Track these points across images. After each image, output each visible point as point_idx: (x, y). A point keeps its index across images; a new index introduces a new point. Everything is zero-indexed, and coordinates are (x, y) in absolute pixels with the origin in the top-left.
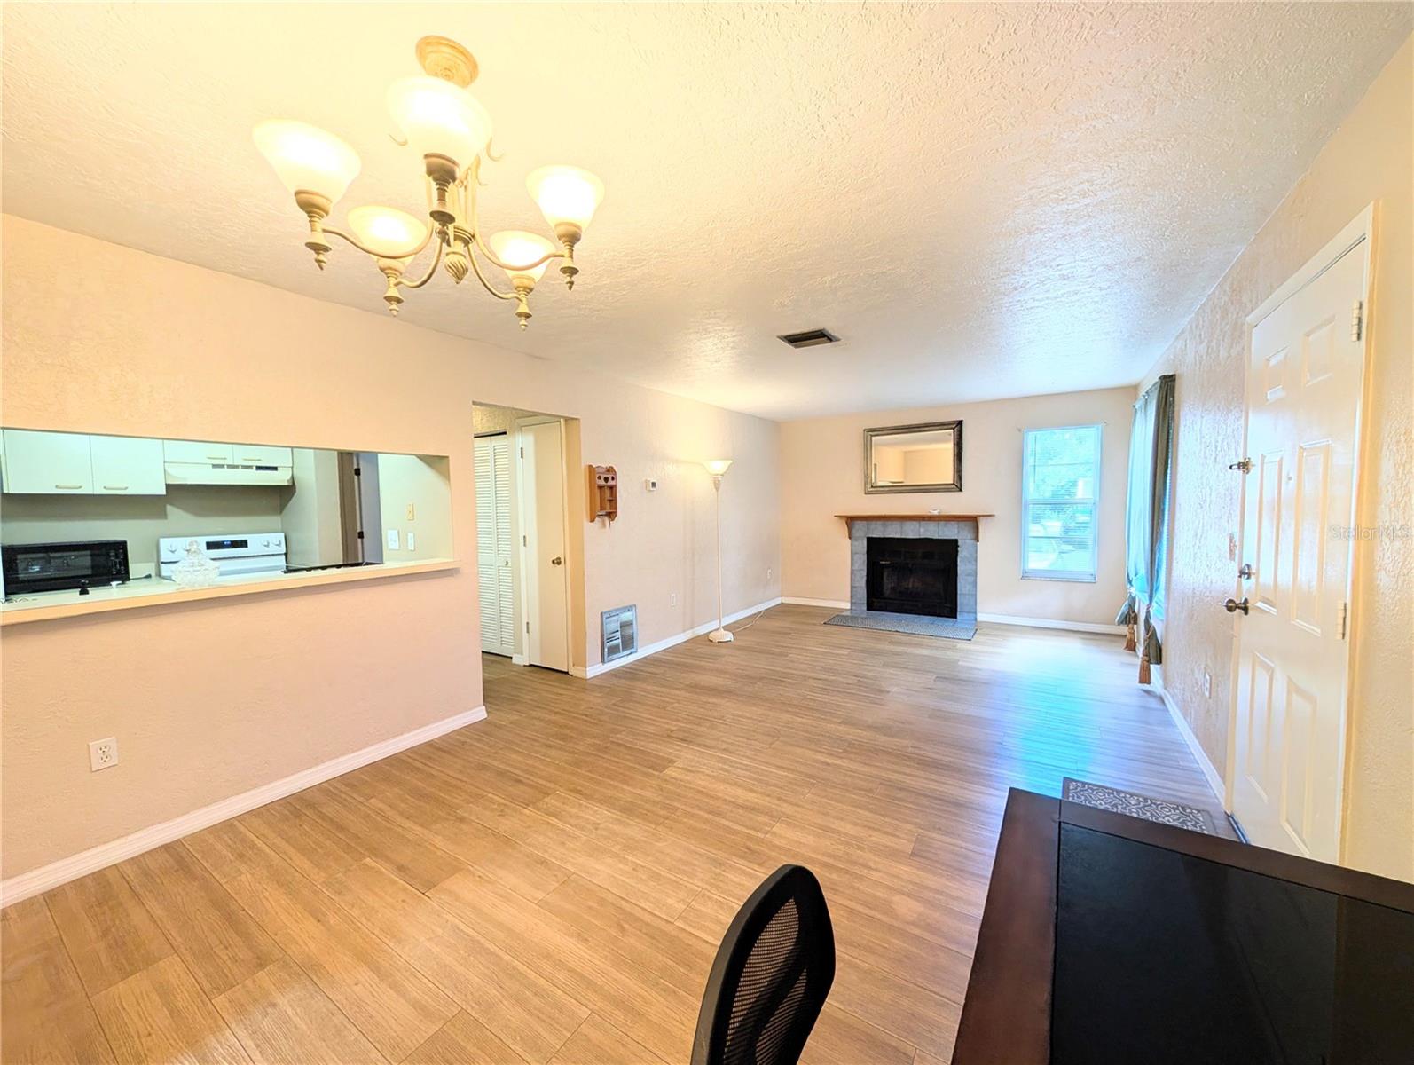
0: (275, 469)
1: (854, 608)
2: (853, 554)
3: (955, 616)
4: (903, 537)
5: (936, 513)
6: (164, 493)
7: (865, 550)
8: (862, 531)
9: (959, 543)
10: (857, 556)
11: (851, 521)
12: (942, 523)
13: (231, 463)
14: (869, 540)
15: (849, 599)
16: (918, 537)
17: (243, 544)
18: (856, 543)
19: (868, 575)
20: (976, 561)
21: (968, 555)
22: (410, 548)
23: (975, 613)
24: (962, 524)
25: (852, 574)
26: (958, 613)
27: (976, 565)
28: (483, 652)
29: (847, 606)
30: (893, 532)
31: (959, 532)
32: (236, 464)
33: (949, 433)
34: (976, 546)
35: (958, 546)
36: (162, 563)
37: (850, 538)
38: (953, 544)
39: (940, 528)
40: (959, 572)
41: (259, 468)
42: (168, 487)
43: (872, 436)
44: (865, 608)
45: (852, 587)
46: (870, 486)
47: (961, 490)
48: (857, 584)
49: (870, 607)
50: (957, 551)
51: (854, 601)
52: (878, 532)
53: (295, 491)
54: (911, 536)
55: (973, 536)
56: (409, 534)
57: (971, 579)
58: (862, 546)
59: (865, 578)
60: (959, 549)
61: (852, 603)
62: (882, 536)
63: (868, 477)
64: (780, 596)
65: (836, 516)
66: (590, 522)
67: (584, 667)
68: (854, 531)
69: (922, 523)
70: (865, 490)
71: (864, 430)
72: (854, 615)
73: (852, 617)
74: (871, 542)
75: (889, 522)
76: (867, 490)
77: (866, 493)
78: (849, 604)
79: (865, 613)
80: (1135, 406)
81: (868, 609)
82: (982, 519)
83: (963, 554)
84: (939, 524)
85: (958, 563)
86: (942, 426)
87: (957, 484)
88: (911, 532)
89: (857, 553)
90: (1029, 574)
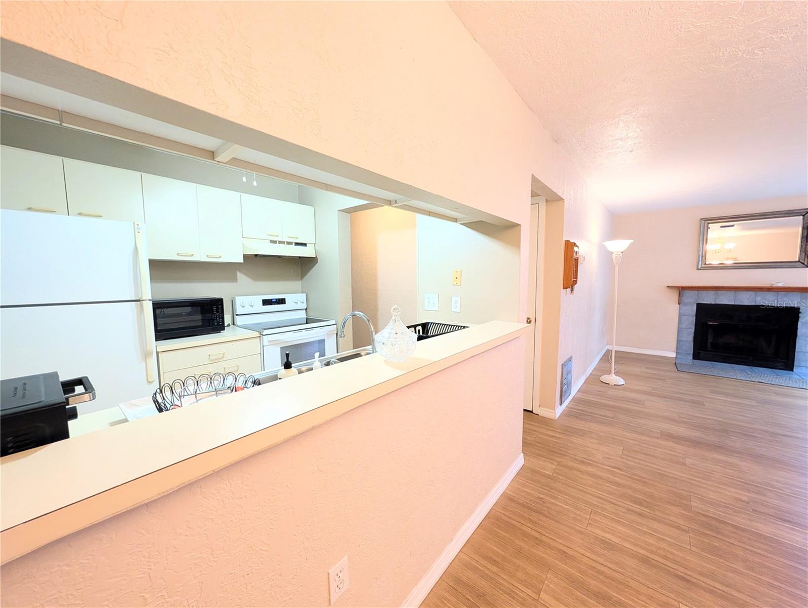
0: (305, 245)
1: (679, 357)
2: (681, 316)
3: (792, 370)
4: (737, 303)
5: (780, 285)
6: (242, 261)
7: (694, 313)
8: (692, 299)
9: (801, 310)
11: (682, 290)
12: (782, 293)
13: (281, 240)
14: (699, 305)
15: (675, 351)
16: (755, 304)
17: (282, 301)
18: (685, 308)
19: (695, 333)
22: (453, 310)
25: (678, 331)
26: (794, 368)
28: (524, 410)
29: (674, 355)
30: (727, 299)
32: (284, 240)
33: (798, 220)
35: (799, 313)
36: (237, 315)
37: (679, 304)
38: (793, 312)
40: (798, 334)
41: (297, 244)
42: (246, 257)
43: (708, 223)
44: (692, 358)
46: (703, 263)
48: (684, 339)
49: (696, 356)
50: (798, 317)
51: (680, 351)
52: (709, 299)
53: (317, 262)
54: (746, 303)
56: (454, 299)
58: (692, 310)
59: (692, 335)
60: (800, 315)
61: (677, 353)
62: (714, 303)
63: (702, 256)
64: (607, 345)
65: (668, 287)
66: (564, 288)
67: (552, 409)
68: (684, 298)
69: (758, 292)
70: (698, 266)
71: (701, 219)
72: (677, 362)
73: (675, 363)
74: (700, 307)
75: (720, 292)
76: (700, 267)
77: (698, 269)
78: (675, 353)
79: (691, 361)
81: (695, 358)
83: (805, 319)
84: (778, 294)
85: (799, 327)
86: (790, 213)
87: (804, 262)
88: (746, 300)
89: (685, 315)
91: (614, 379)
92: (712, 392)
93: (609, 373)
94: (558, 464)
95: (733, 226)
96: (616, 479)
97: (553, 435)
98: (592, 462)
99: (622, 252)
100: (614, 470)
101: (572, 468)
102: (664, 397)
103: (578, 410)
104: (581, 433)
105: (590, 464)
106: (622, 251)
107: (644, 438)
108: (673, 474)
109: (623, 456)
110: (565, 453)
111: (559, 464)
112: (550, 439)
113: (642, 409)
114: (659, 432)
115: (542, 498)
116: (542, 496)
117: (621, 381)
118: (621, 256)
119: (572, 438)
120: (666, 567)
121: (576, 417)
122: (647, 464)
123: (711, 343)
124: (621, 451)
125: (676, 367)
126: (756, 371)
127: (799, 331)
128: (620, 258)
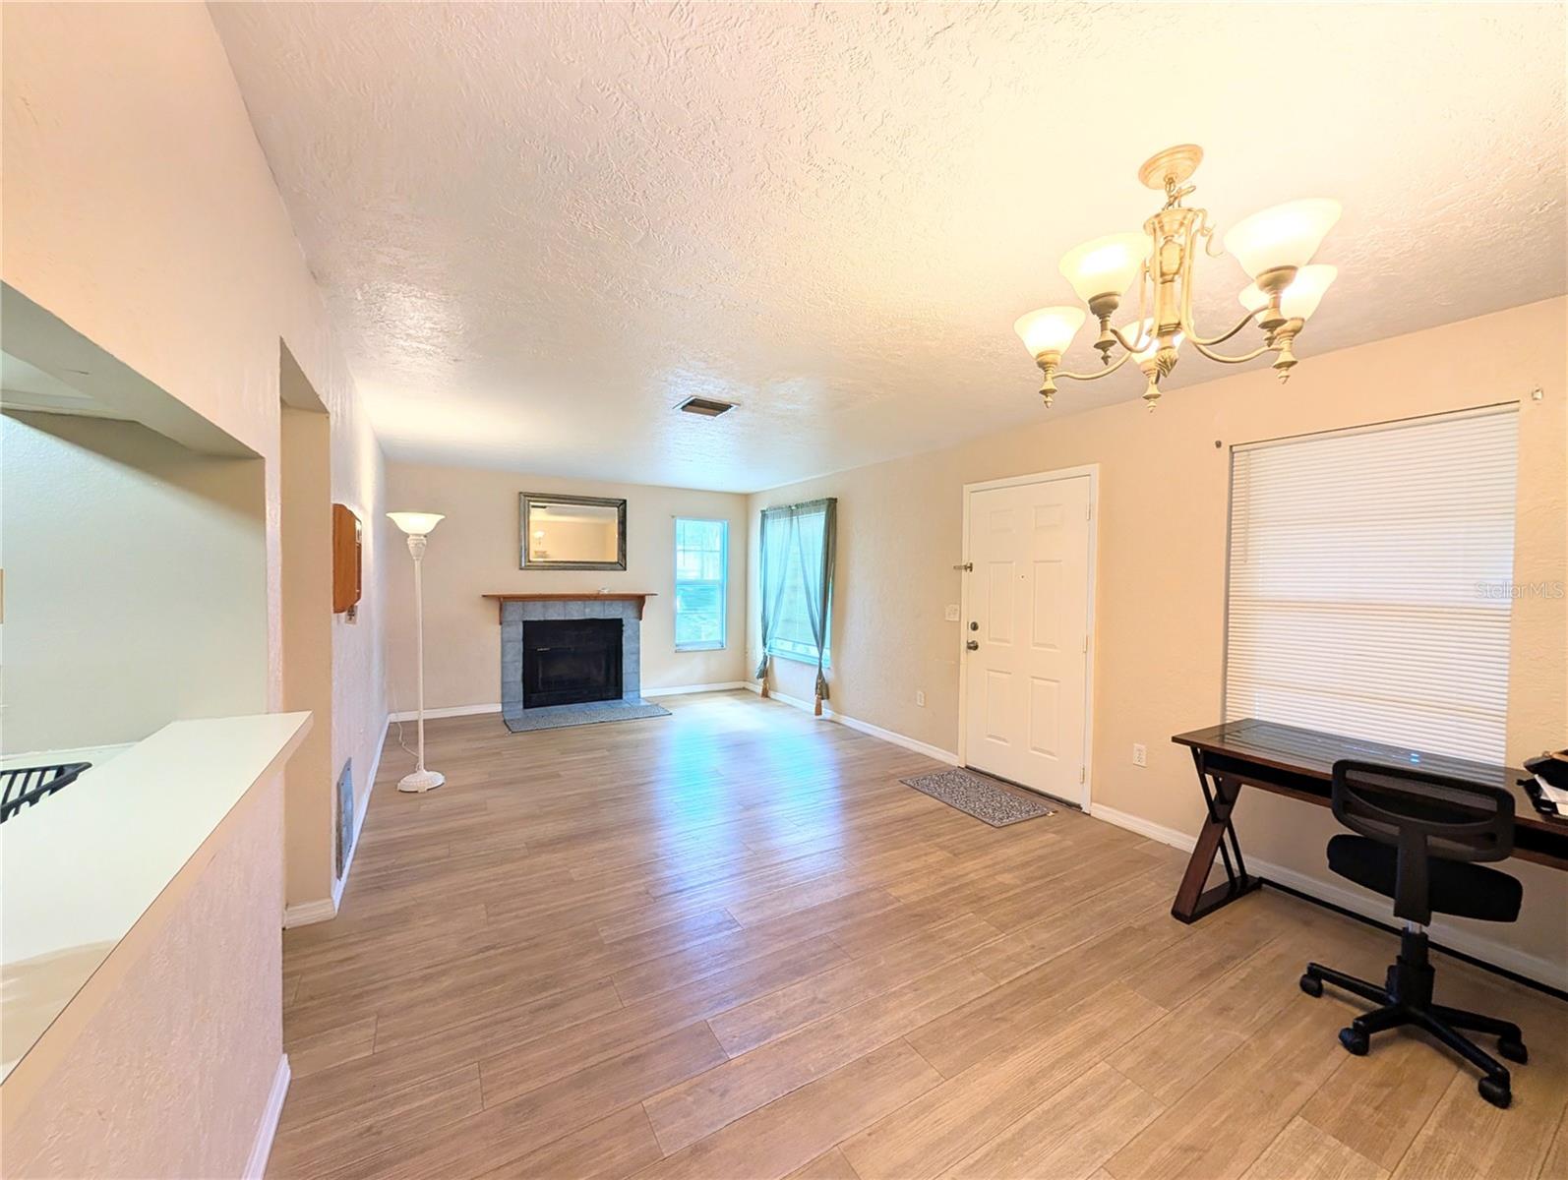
1: (507, 709)
2: (504, 643)
3: (621, 698)
4: (567, 618)
5: (606, 592)
7: (521, 637)
8: (517, 616)
9: (624, 623)
10: (509, 645)
11: (503, 602)
12: (608, 602)
14: (525, 623)
15: (500, 700)
16: (583, 618)
18: (508, 629)
19: (524, 667)
20: (639, 639)
21: (632, 634)
23: (639, 690)
24: (627, 603)
25: (503, 668)
26: (624, 694)
27: (639, 643)
29: (499, 708)
30: (555, 613)
31: (623, 611)
33: (613, 512)
34: (638, 624)
35: (622, 626)
37: (501, 624)
38: (617, 625)
39: (606, 607)
40: (623, 652)
43: (529, 501)
44: (522, 707)
45: (503, 683)
46: (527, 560)
47: (625, 569)
49: (528, 704)
50: (622, 631)
51: (506, 700)
52: (537, 614)
54: (576, 617)
55: (636, 615)
57: (634, 657)
58: (518, 632)
59: (520, 672)
60: (624, 628)
61: (503, 704)
62: (542, 619)
63: (523, 549)
64: (389, 713)
65: (484, 596)
66: (335, 612)
67: (324, 898)
68: (507, 614)
69: (587, 603)
70: (521, 565)
71: (521, 493)
72: (507, 718)
73: (504, 721)
74: (528, 626)
75: (550, 603)
76: (523, 565)
77: (521, 569)
78: (500, 705)
79: (521, 712)
80: (762, 511)
81: (525, 707)
82: (647, 598)
83: (627, 633)
84: (604, 604)
85: (624, 643)
86: (607, 502)
87: (621, 564)
88: (576, 612)
89: (510, 641)
90: (680, 647)
91: (425, 779)
92: (562, 754)
93: (413, 770)
94: (378, 1017)
95: (544, 507)
96: (494, 969)
97: (342, 957)
98: (443, 967)
99: (425, 536)
100: (487, 954)
101: (410, 1006)
102: (510, 783)
103: (378, 870)
104: (401, 918)
105: (444, 973)
106: (425, 532)
107: (507, 867)
108: (563, 905)
109: (492, 919)
110: (385, 983)
111: (380, 1015)
112: (338, 970)
113: (486, 818)
114: (524, 845)
115: (369, 1129)
116: (367, 1123)
117: (438, 779)
118: (425, 542)
119: (389, 938)
120: (609, 1062)
121: (379, 887)
122: (527, 910)
123: (542, 679)
124: (484, 912)
125: (508, 726)
126: (593, 708)
127: (624, 648)
128: (424, 548)
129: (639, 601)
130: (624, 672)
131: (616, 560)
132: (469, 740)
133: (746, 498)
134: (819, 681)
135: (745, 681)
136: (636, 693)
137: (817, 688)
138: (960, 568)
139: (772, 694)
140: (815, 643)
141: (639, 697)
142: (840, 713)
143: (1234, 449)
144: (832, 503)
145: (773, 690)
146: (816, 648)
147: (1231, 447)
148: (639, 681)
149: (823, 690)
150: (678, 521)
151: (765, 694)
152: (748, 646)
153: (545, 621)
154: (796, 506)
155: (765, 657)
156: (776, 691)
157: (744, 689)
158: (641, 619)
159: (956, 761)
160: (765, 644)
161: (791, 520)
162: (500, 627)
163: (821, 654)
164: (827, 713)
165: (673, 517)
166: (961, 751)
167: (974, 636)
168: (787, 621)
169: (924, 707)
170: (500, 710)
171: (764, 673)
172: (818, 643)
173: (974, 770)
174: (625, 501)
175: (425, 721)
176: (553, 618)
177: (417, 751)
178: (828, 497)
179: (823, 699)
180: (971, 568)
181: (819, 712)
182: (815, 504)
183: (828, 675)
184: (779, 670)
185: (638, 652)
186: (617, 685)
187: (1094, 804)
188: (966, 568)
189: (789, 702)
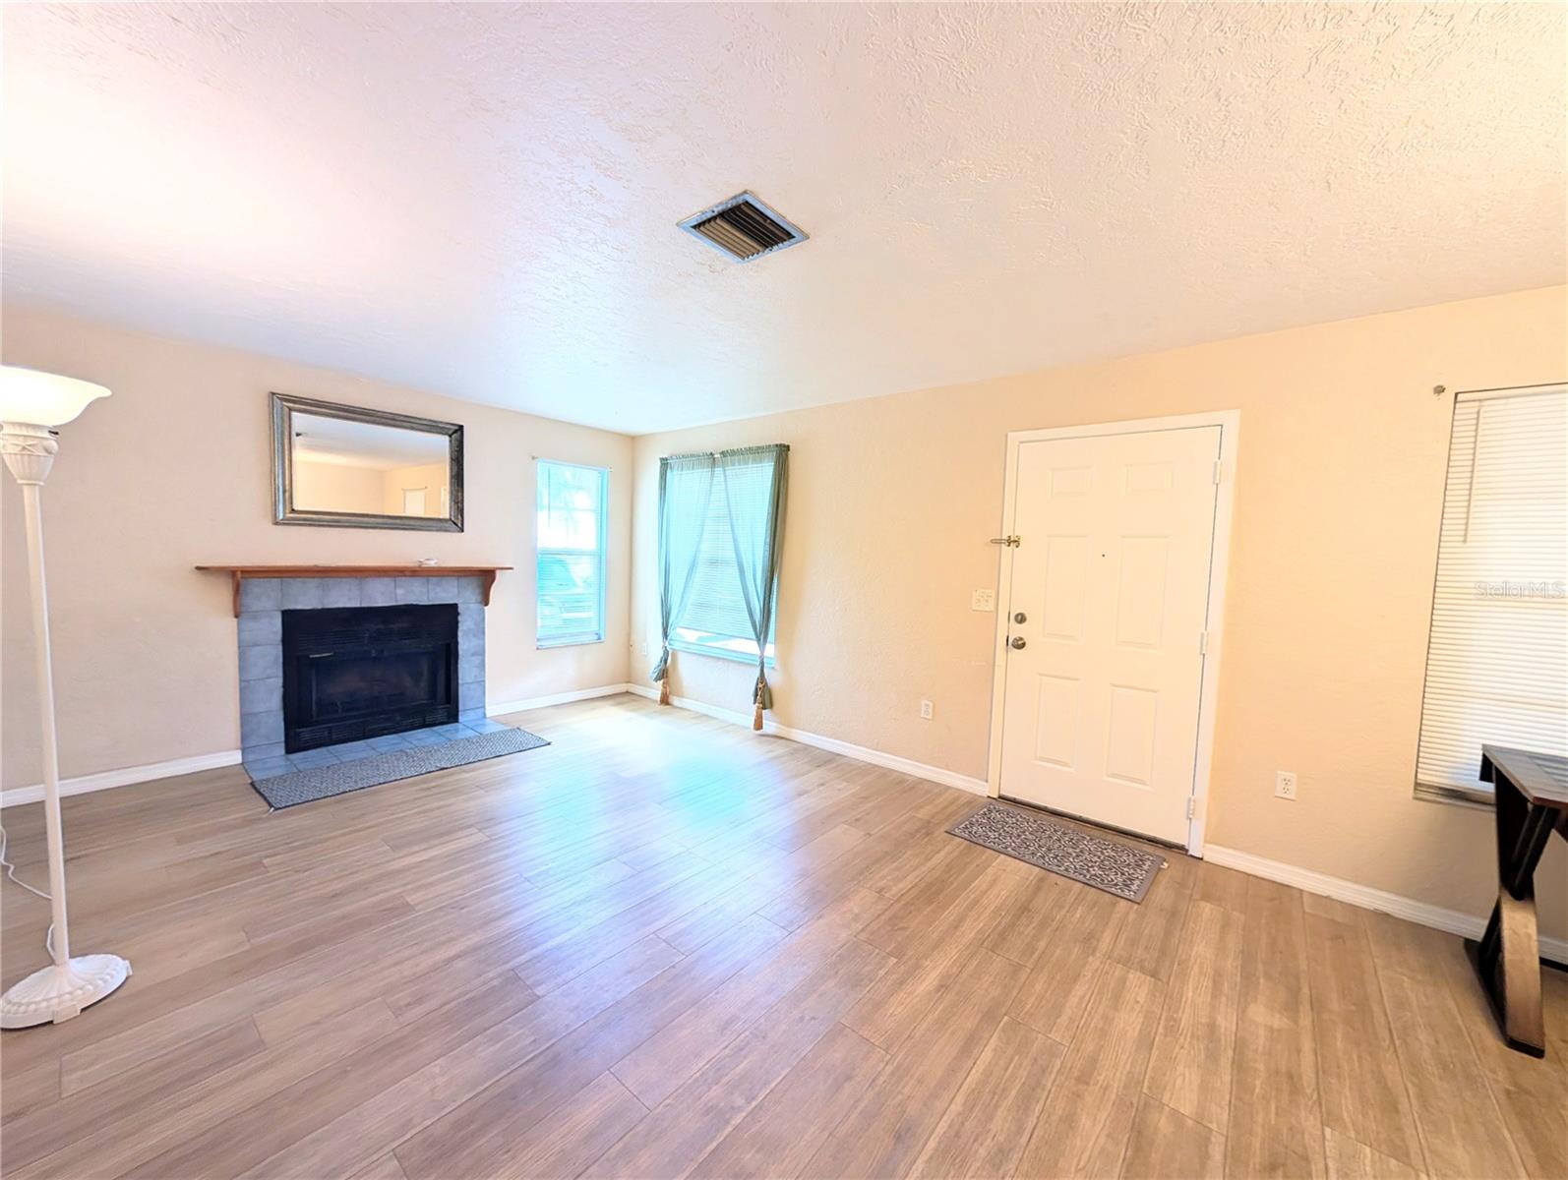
1: (250, 758)
2: (243, 648)
3: (456, 720)
4: (364, 605)
5: (432, 564)
7: (278, 636)
8: (269, 601)
9: (460, 610)
10: (255, 651)
11: (240, 580)
12: (434, 579)
14: (285, 613)
15: (239, 744)
16: (391, 603)
18: (252, 625)
19: (285, 686)
20: (484, 633)
21: (473, 627)
23: (484, 707)
24: (464, 581)
25: (242, 690)
26: (460, 717)
27: (484, 639)
29: (236, 758)
30: (344, 597)
31: (459, 592)
33: (443, 442)
34: (484, 612)
35: (458, 614)
37: (236, 616)
38: (450, 613)
39: (430, 587)
40: (460, 652)
43: (291, 410)
44: (283, 751)
45: (244, 716)
46: (287, 509)
47: (463, 531)
48: (261, 708)
49: (294, 743)
50: (457, 622)
51: (251, 744)
52: (308, 598)
54: (381, 602)
55: (479, 598)
57: (476, 660)
58: (272, 629)
60: (460, 618)
61: (244, 750)
62: (318, 607)
63: (281, 490)
65: (200, 568)
68: (249, 599)
69: (398, 579)
70: (275, 514)
71: (273, 396)
72: (257, 777)
73: (252, 784)
74: (292, 619)
75: (333, 580)
76: (281, 517)
77: (276, 523)
78: (240, 752)
79: (284, 761)
80: (662, 459)
81: (290, 749)
82: (498, 574)
83: (465, 625)
84: (428, 581)
85: (460, 640)
86: (433, 427)
87: (456, 521)
88: (380, 595)
89: (256, 645)
90: (542, 643)
99: (53, 431)
123: (319, 703)
125: (260, 793)
127: (460, 647)
128: (51, 460)
129: (485, 578)
130: (460, 682)
131: (448, 517)
132: (181, 840)
133: (633, 442)
134: (760, 686)
135: (628, 682)
136: (480, 711)
137: (756, 695)
138: (997, 542)
139: (675, 700)
140: (754, 637)
141: (484, 716)
142: (789, 726)
143: (1460, 397)
144: (782, 453)
145: (678, 696)
146: (755, 643)
147: (1456, 394)
148: (484, 693)
149: (764, 696)
150: (539, 464)
151: (665, 700)
152: (634, 637)
153: (323, 610)
154: (722, 453)
155: (666, 652)
156: (683, 697)
157: (627, 693)
158: (487, 604)
159: (985, 790)
160: (665, 635)
161: (713, 472)
162: (235, 620)
163: (762, 652)
164: (770, 726)
165: (533, 458)
166: (993, 776)
167: (1019, 630)
168: (701, 605)
169: (933, 720)
170: (240, 761)
171: (663, 674)
172: (757, 637)
173: (1014, 802)
174: (461, 428)
175: (68, 803)
176: (341, 605)
177: (47, 888)
178: (778, 443)
179: (764, 708)
180: (1017, 542)
181: (759, 725)
182: (755, 452)
183: (773, 679)
184: (687, 670)
185: (482, 653)
186: (448, 701)
187: (1207, 845)
188: (1009, 542)
189: (705, 711)
